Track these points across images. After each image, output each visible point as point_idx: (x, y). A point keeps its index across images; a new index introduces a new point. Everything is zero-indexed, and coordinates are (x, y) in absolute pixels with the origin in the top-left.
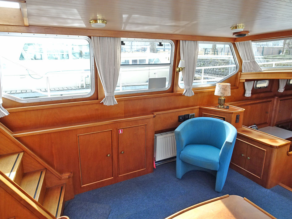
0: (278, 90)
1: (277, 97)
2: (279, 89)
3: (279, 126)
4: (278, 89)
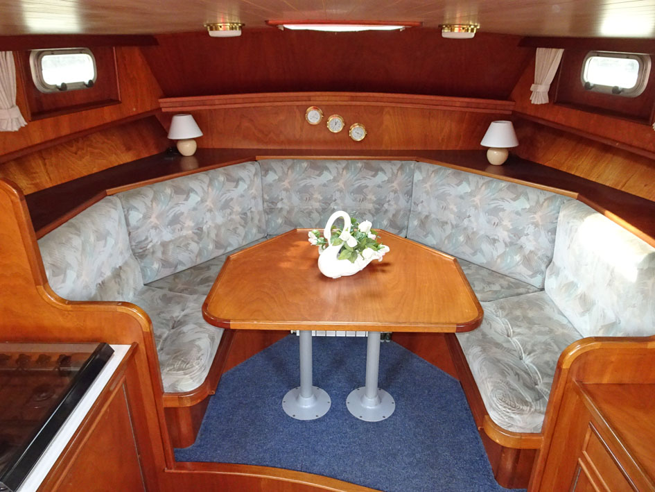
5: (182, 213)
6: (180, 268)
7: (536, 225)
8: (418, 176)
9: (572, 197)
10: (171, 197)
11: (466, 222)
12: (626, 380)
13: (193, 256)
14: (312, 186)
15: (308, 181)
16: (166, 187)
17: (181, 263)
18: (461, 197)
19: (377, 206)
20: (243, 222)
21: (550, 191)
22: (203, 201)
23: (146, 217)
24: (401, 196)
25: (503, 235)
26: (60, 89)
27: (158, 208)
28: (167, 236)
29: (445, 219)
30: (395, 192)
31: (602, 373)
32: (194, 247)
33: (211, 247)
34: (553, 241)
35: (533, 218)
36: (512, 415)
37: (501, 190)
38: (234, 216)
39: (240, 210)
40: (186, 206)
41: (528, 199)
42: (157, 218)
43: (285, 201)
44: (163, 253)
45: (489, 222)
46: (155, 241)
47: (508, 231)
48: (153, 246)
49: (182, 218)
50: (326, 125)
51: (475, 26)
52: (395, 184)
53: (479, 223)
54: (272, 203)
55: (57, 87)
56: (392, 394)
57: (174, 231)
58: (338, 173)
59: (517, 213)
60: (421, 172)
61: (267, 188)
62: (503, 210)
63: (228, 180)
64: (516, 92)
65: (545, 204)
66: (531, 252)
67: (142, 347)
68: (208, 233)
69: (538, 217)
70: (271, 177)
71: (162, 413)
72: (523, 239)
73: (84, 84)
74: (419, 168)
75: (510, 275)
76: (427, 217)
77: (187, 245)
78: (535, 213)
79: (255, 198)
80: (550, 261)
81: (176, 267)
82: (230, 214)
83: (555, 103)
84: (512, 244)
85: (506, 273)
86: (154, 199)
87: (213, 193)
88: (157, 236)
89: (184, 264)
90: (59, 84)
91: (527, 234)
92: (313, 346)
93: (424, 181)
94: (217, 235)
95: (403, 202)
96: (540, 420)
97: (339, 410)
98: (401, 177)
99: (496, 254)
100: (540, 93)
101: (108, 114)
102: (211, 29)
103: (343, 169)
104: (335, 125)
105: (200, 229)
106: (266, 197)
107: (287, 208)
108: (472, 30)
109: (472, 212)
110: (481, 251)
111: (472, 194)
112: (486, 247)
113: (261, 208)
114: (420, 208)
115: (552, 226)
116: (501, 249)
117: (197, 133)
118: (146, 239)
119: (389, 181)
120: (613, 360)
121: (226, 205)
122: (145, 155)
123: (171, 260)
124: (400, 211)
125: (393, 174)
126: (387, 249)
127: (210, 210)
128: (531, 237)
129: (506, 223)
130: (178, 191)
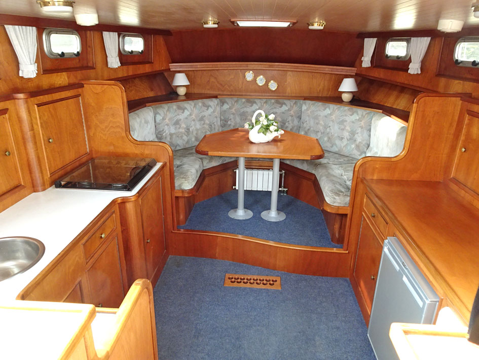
0: (18, 74)
1: (21, 96)
2: (21, 67)
3: (63, 183)
4: (18, 69)
5: (180, 120)
6: (178, 148)
7: (362, 127)
8: (304, 108)
9: (380, 112)
10: (176, 111)
11: (328, 130)
12: (385, 178)
13: (184, 143)
14: (247, 112)
15: (245, 109)
16: (174, 106)
17: (178, 145)
18: (326, 116)
19: (282, 124)
20: (210, 130)
21: (368, 110)
22: (190, 115)
23: (164, 119)
24: (295, 119)
25: (346, 134)
26: (130, 53)
27: (169, 115)
28: (173, 131)
29: (318, 130)
30: (292, 116)
31: (373, 174)
32: (185, 138)
33: (193, 139)
34: (370, 136)
35: (360, 124)
36: (335, 197)
37: (345, 111)
38: (205, 126)
39: (208, 123)
40: (183, 116)
41: (358, 114)
42: (169, 120)
43: (232, 120)
44: (170, 139)
45: (339, 129)
46: (167, 132)
47: (349, 132)
48: (166, 135)
49: (180, 122)
50: (256, 81)
51: (323, 24)
52: (292, 112)
53: (335, 129)
54: (225, 121)
55: (129, 52)
56: (285, 213)
57: (176, 128)
58: (261, 105)
59: (353, 122)
60: (306, 105)
61: (223, 113)
62: (346, 121)
63: (204, 106)
64: (357, 63)
65: (366, 116)
66: (360, 142)
67: (168, 164)
68: (192, 132)
69: (362, 123)
70: (226, 107)
71: (174, 198)
72: (356, 136)
73: (139, 52)
74: (305, 103)
75: (350, 156)
76: (309, 129)
77: (182, 137)
78: (361, 121)
79: (216, 117)
80: (369, 146)
81: (176, 147)
82: (204, 124)
83: (374, 67)
84: (350, 139)
85: (348, 155)
86: (168, 110)
87: (196, 111)
88: (169, 130)
89: (180, 146)
90: (130, 51)
91: (358, 133)
92: (245, 195)
93: (307, 110)
94: (196, 134)
95: (296, 122)
96: (348, 199)
97: (257, 217)
98: (295, 108)
99: (343, 145)
100: (366, 61)
101: (147, 69)
102: (205, 24)
103: (264, 103)
104: (261, 81)
105: (189, 129)
106: (222, 118)
107: (233, 124)
108: (322, 26)
109: (331, 124)
110: (336, 145)
111: (331, 114)
112: (338, 142)
113: (219, 123)
114: (305, 125)
115: (369, 128)
116: (345, 142)
117: (187, 83)
118: (163, 130)
119: (289, 110)
120: (377, 167)
121: (202, 119)
122: (159, 94)
123: (174, 143)
124: (294, 127)
125: (291, 106)
126: (283, 132)
127: (194, 120)
128: (359, 134)
129: (348, 128)
130: (179, 108)
